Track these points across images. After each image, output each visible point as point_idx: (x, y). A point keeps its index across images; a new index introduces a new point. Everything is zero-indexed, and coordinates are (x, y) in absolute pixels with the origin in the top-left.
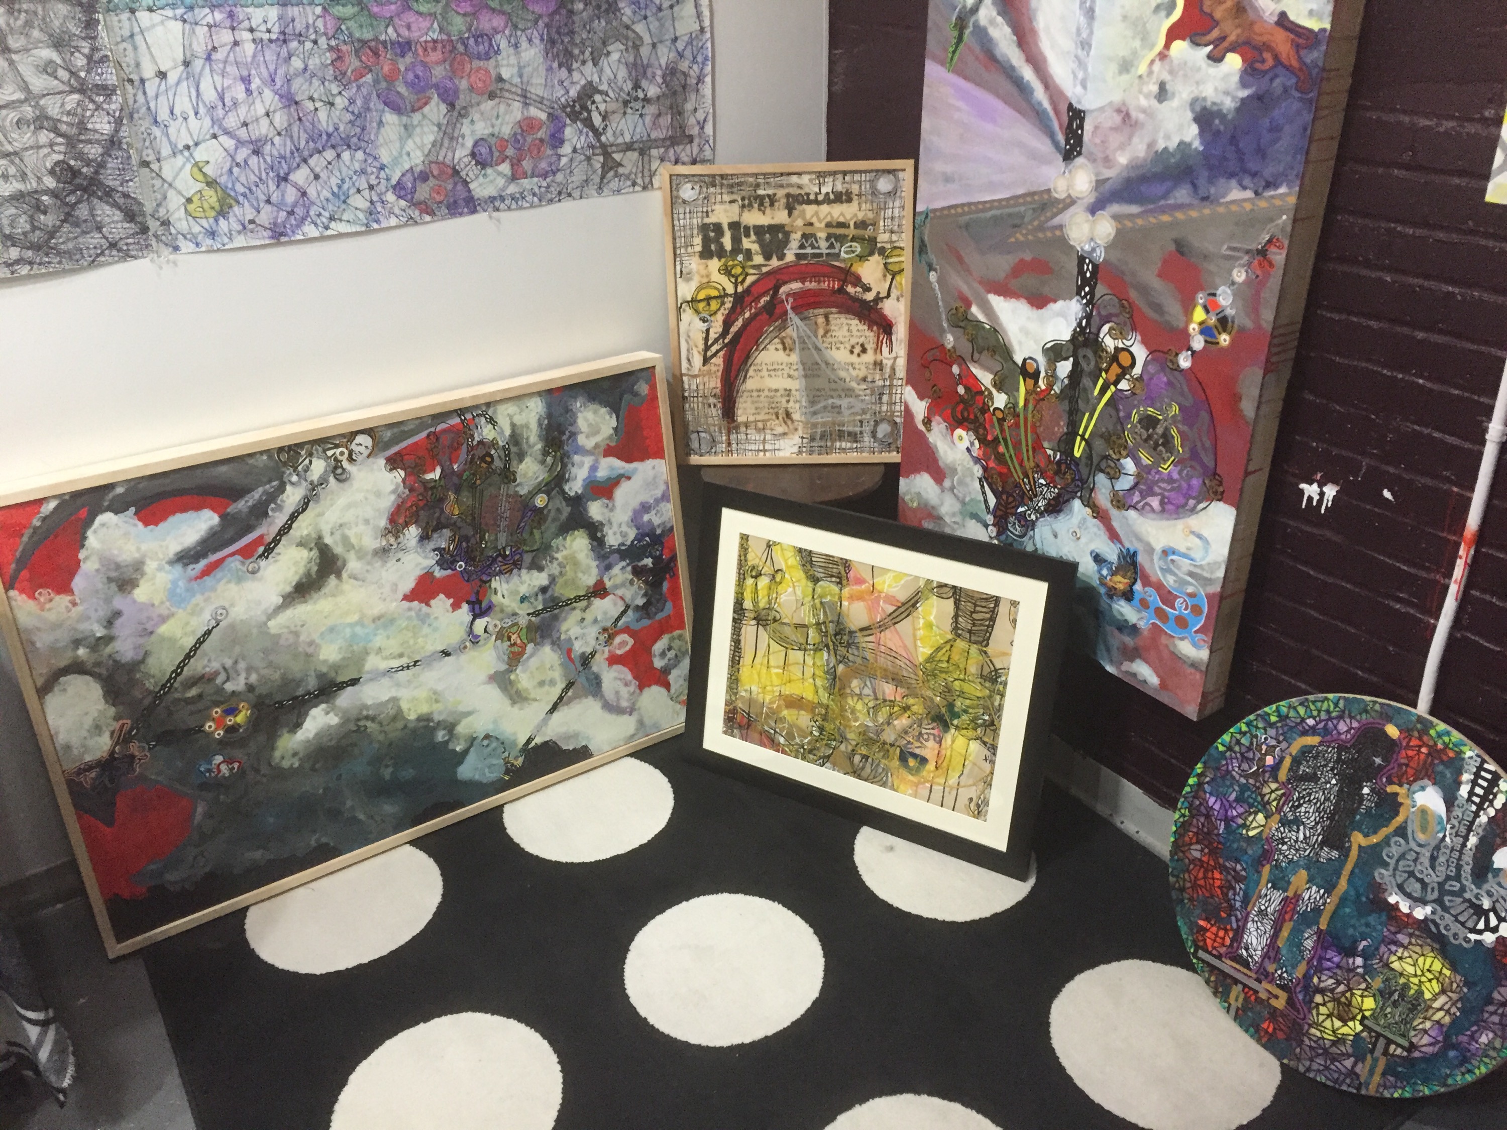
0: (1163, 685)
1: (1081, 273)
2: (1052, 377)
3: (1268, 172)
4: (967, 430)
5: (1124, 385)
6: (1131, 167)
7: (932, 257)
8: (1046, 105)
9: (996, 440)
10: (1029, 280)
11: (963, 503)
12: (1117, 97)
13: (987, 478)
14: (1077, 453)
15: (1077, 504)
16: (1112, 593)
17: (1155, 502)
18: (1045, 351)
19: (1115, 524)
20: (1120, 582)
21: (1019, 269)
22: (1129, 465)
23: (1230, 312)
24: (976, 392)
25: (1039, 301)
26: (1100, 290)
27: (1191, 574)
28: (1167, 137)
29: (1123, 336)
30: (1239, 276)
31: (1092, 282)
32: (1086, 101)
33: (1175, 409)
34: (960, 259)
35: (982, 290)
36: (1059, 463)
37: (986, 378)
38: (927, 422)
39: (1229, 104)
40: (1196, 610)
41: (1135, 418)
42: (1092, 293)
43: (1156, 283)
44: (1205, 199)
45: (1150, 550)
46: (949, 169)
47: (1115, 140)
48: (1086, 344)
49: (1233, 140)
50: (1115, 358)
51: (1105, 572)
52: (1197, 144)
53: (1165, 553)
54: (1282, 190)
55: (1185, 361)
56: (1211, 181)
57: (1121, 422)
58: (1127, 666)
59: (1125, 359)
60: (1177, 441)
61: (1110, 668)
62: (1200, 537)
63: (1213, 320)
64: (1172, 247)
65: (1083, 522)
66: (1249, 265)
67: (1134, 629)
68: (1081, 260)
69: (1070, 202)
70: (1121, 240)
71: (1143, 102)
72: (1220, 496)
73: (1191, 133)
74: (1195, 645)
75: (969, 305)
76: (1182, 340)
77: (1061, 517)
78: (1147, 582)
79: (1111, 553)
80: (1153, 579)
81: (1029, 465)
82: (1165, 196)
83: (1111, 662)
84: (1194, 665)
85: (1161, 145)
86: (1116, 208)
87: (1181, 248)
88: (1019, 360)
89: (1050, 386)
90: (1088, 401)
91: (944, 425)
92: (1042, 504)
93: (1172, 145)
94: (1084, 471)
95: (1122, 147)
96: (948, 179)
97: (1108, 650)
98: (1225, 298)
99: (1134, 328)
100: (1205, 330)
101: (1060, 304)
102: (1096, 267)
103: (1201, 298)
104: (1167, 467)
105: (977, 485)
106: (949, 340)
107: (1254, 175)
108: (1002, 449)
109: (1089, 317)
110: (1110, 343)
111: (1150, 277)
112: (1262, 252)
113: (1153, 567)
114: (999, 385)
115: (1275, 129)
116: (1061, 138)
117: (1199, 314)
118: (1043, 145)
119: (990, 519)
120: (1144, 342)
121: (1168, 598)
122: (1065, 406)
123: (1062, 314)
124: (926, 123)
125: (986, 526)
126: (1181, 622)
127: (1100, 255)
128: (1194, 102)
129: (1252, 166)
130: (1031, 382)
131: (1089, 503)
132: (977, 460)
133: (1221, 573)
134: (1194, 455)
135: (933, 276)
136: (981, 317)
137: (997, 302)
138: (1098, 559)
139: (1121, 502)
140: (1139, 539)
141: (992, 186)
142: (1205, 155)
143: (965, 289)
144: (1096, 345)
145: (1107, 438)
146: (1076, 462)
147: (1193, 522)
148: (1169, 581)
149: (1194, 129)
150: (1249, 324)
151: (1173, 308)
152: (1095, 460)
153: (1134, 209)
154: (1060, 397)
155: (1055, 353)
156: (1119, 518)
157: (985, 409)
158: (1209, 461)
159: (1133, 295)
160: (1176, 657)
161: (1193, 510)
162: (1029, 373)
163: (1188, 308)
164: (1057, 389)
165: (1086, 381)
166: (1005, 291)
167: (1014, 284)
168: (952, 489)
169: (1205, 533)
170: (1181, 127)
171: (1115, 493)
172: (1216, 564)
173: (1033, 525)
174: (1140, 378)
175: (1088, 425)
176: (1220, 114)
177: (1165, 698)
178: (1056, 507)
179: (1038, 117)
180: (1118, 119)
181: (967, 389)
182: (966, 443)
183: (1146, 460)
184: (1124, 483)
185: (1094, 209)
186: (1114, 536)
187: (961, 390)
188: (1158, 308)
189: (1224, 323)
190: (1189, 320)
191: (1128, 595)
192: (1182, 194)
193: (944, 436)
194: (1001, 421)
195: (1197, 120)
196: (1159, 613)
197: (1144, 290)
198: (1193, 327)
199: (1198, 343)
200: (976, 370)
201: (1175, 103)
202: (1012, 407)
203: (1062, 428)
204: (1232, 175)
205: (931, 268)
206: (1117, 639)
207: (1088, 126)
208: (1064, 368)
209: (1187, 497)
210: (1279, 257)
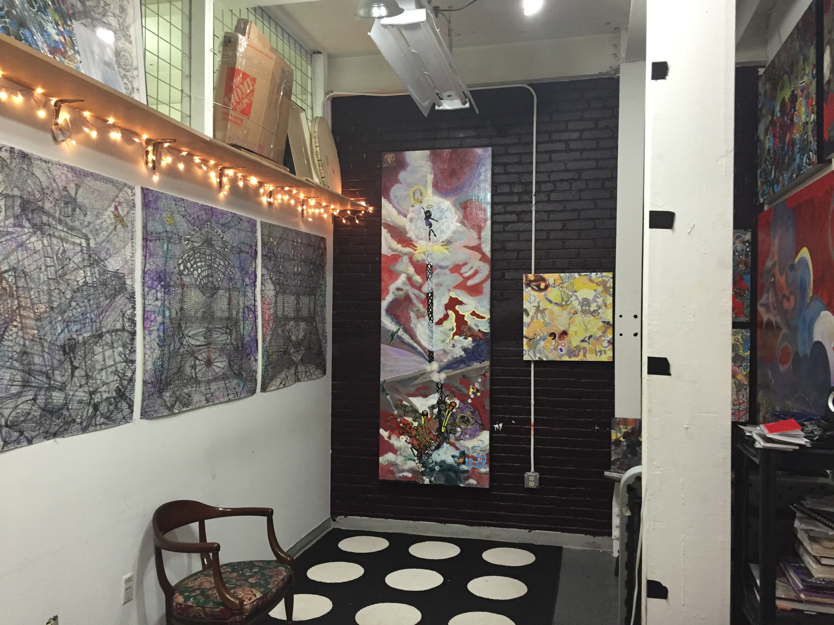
0: (478, 483)
1: (438, 387)
2: (432, 413)
3: (482, 359)
4: (405, 435)
5: (454, 410)
6: (449, 361)
7: (387, 392)
8: (422, 351)
9: (416, 435)
10: (423, 392)
11: (405, 457)
12: (442, 348)
13: (413, 446)
14: (443, 431)
15: (445, 444)
16: (459, 464)
17: (468, 436)
18: (429, 408)
19: (457, 446)
20: (461, 460)
21: (417, 390)
22: (459, 429)
23: (479, 388)
24: (407, 424)
25: (425, 396)
26: (444, 390)
27: (480, 451)
28: (456, 354)
29: (452, 399)
30: (480, 380)
31: (441, 389)
32: (433, 349)
33: (469, 413)
34: (398, 390)
35: (406, 397)
36: (437, 435)
37: (410, 419)
38: (389, 437)
39: (470, 347)
40: (483, 459)
41: (459, 417)
42: (442, 391)
43: (459, 386)
44: (468, 366)
45: (468, 449)
46: (391, 369)
47: (442, 357)
48: (442, 403)
49: (473, 353)
50: (450, 405)
51: (456, 459)
52: (464, 355)
53: (472, 448)
54: (486, 362)
55: (470, 401)
56: (469, 362)
57: (455, 420)
58: (467, 482)
59: (453, 404)
60: (471, 420)
61: (461, 485)
62: (481, 441)
63: (475, 391)
64: (462, 377)
65: (447, 449)
66: (481, 378)
67: (467, 471)
68: (437, 384)
69: (432, 372)
70: (448, 378)
71: (449, 348)
72: (485, 429)
73: (463, 353)
74: (485, 468)
75: (402, 401)
76: (469, 397)
77: (440, 449)
78: (469, 457)
79: (457, 453)
80: (470, 455)
81: (428, 439)
82: (458, 367)
83: (462, 483)
84: (486, 474)
85: (455, 357)
86: (445, 371)
87: (464, 377)
88: (421, 412)
89: (432, 416)
90: (444, 417)
91: (396, 436)
92: (433, 448)
93: (458, 356)
94: (446, 435)
95: (445, 358)
96: (391, 371)
97: (460, 480)
98: (477, 385)
99: (455, 397)
100: (474, 393)
101: (432, 395)
102: (442, 385)
103: (471, 387)
104: (469, 427)
105: (410, 450)
106: (396, 412)
107: (479, 360)
108: (417, 437)
109: (441, 397)
110: (449, 402)
111: (457, 384)
112: (484, 375)
113: (470, 453)
114: (415, 421)
115: (482, 351)
116: (427, 358)
117: (471, 390)
118: (422, 360)
119: (416, 458)
120: (458, 399)
121: (475, 459)
122: (438, 420)
123: (433, 398)
124: (382, 359)
125: (415, 461)
126: (480, 464)
127: (443, 382)
128: (462, 347)
129: (478, 357)
130: (425, 417)
131: (448, 443)
132: (409, 443)
133: (488, 447)
134: (476, 422)
135: (388, 397)
136: (407, 404)
137: (411, 399)
138: (453, 457)
139: (458, 439)
140: (465, 447)
141: (407, 371)
142: (467, 357)
143: (400, 398)
144: (445, 403)
145: (451, 424)
146: (443, 433)
147: (479, 438)
148: (475, 455)
149: (463, 352)
150: (483, 389)
151: (464, 390)
152: (449, 431)
153: (450, 370)
154: (435, 418)
155: (433, 407)
156: (458, 444)
157: (410, 428)
158: (480, 422)
159: (453, 389)
160: (480, 474)
161: (478, 435)
162: (424, 414)
163: (468, 389)
164: (434, 416)
165: (443, 412)
166: (414, 395)
167: (417, 393)
168: (401, 454)
169: (482, 439)
170: (459, 353)
171: (456, 438)
172: (487, 446)
173: (431, 454)
174: (459, 408)
175: (445, 423)
176: (469, 349)
177: (479, 486)
178: (438, 447)
179: (420, 354)
180: (443, 352)
181: (403, 424)
182: (405, 439)
183: (463, 427)
184: (458, 434)
185: (439, 372)
186: (457, 449)
187: (401, 425)
188: (461, 391)
189: (478, 391)
190: (469, 392)
191: (464, 463)
192: (462, 366)
193: (396, 440)
194: (417, 430)
195: (463, 350)
196: (474, 464)
197: (456, 388)
198: (470, 393)
199: (472, 396)
200: (406, 418)
201: (457, 348)
202: (420, 425)
203: (437, 425)
204: (474, 360)
205: (387, 394)
206: (462, 476)
207: (435, 355)
208: (436, 411)
209: (476, 432)
210: (488, 375)
